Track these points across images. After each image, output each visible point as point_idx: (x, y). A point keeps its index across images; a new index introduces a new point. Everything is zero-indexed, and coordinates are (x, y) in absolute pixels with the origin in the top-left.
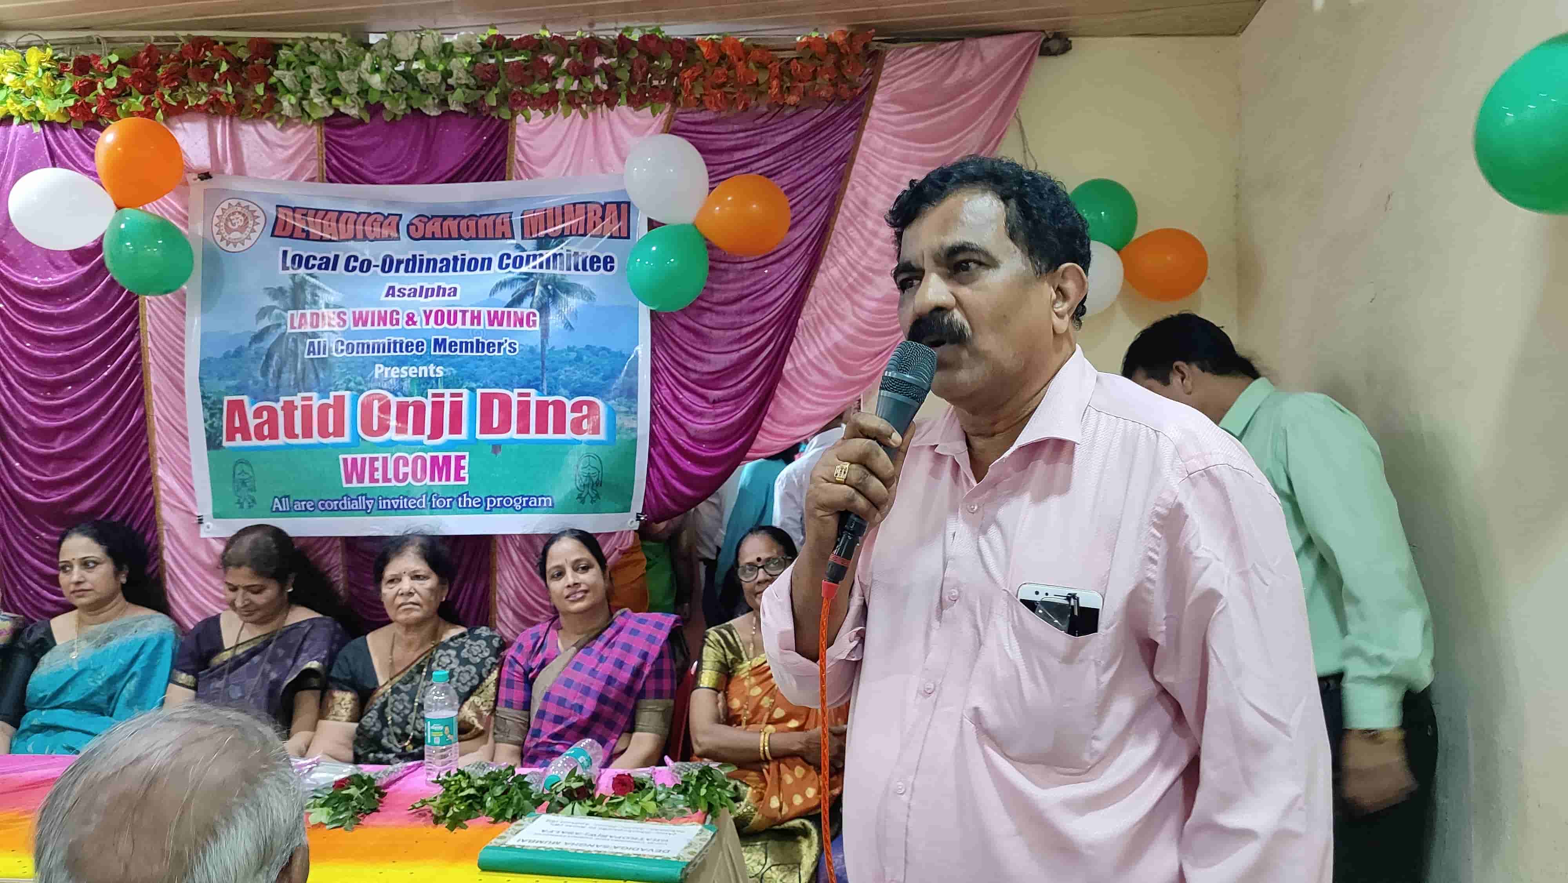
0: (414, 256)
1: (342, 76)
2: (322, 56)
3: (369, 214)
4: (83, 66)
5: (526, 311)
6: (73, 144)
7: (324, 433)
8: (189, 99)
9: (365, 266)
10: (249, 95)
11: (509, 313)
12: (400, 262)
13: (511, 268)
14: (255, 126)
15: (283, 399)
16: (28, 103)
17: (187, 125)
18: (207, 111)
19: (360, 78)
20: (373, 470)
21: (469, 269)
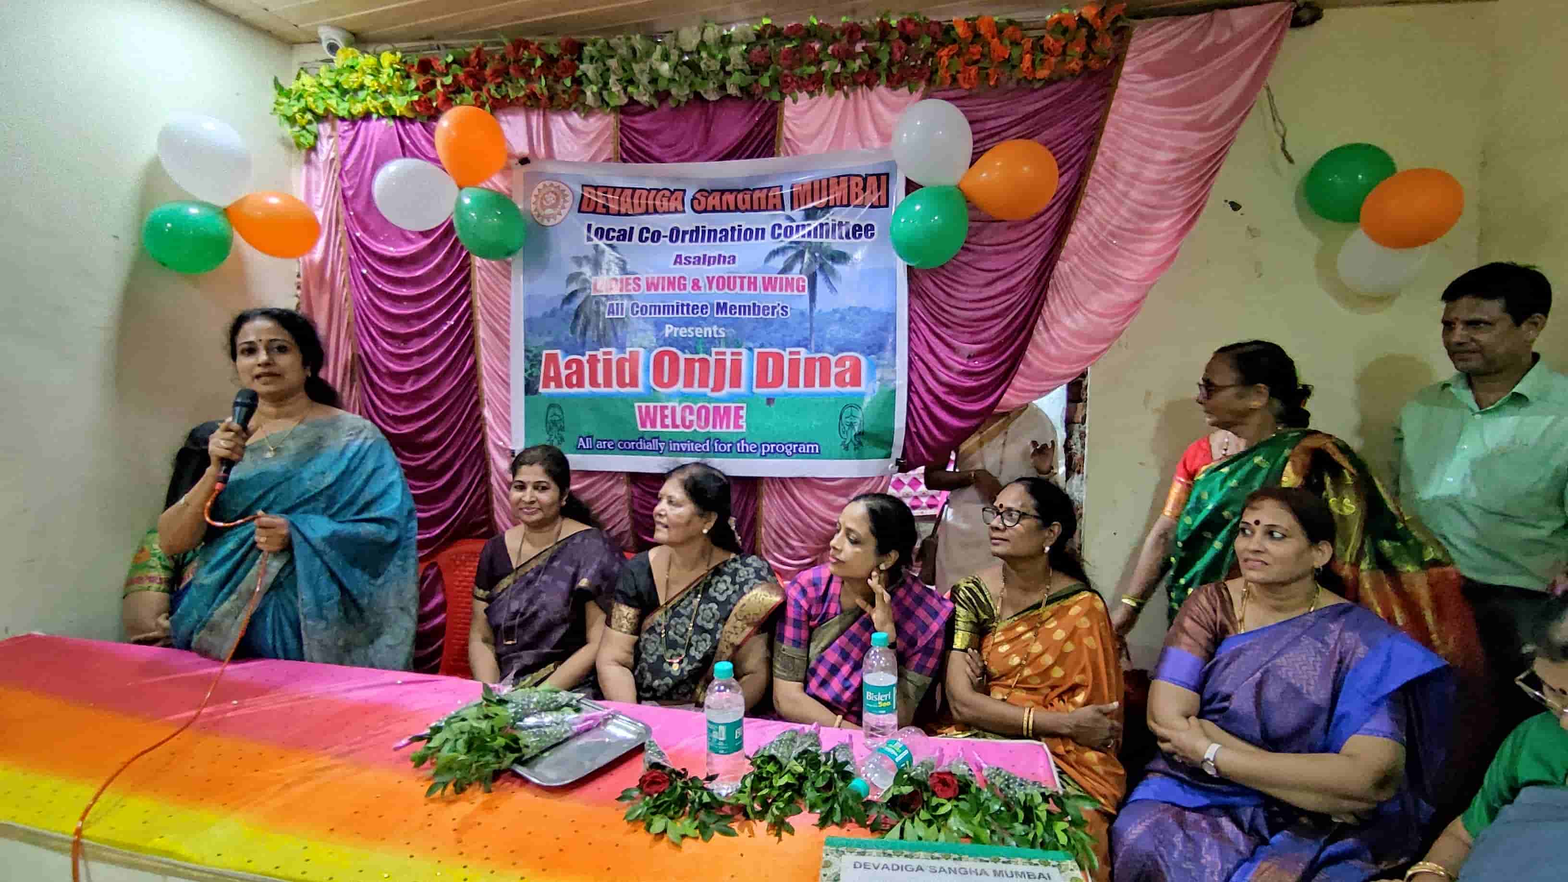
0: (698, 228)
1: (636, 67)
2: (620, 51)
3: (658, 190)
4: (425, 66)
5: (796, 277)
6: (419, 135)
7: (621, 384)
8: (510, 92)
9: (656, 236)
10: (559, 88)
11: (781, 279)
12: (685, 233)
13: (782, 237)
14: (563, 116)
15: (588, 353)
16: (383, 100)
17: (510, 118)
18: (525, 104)
19: (651, 68)
20: (664, 417)
21: (745, 239)
